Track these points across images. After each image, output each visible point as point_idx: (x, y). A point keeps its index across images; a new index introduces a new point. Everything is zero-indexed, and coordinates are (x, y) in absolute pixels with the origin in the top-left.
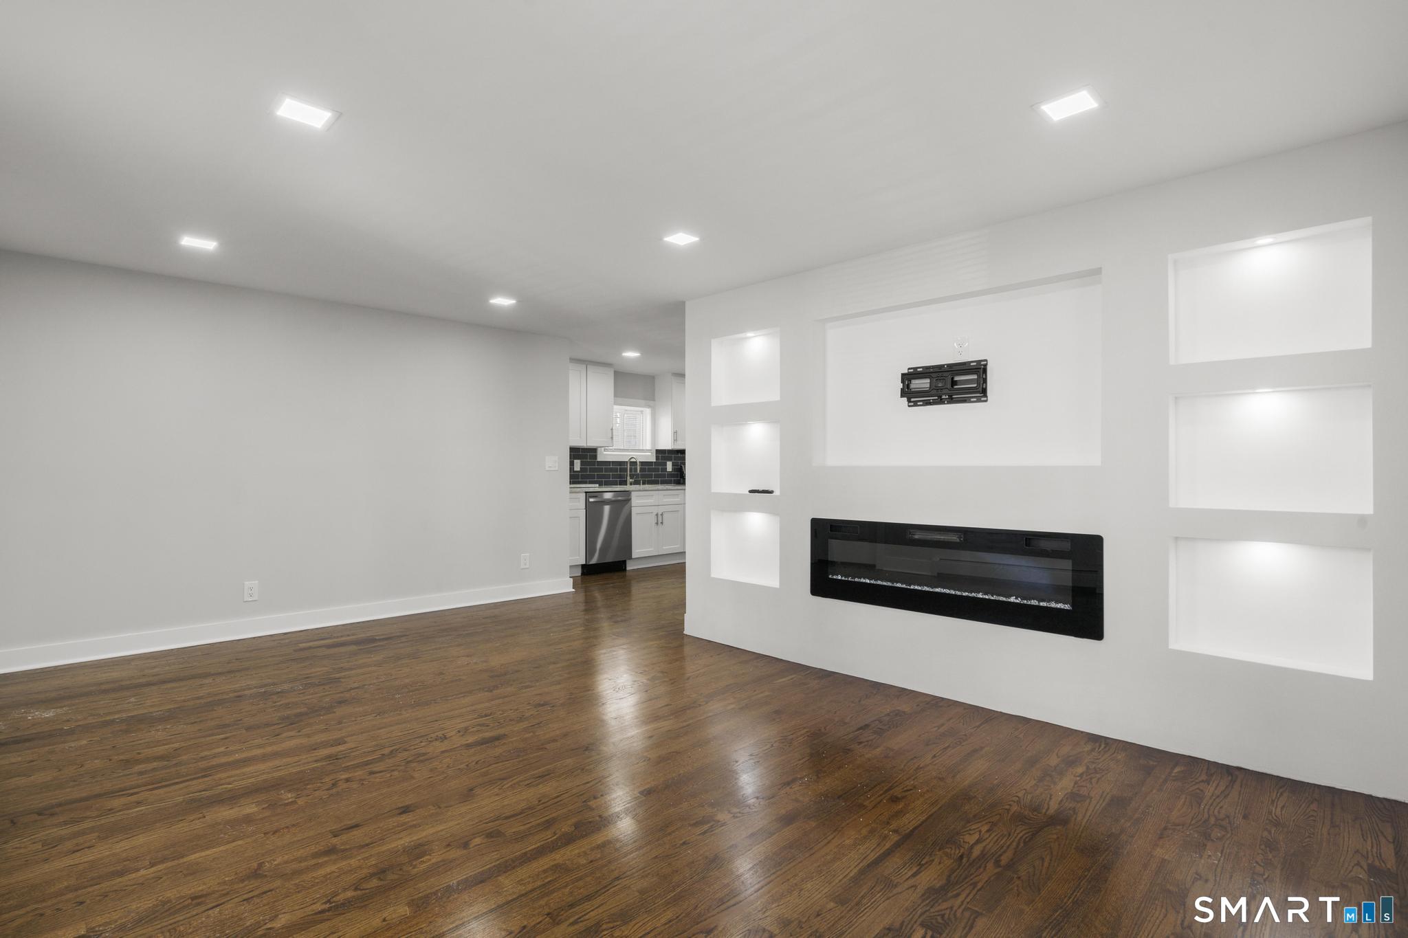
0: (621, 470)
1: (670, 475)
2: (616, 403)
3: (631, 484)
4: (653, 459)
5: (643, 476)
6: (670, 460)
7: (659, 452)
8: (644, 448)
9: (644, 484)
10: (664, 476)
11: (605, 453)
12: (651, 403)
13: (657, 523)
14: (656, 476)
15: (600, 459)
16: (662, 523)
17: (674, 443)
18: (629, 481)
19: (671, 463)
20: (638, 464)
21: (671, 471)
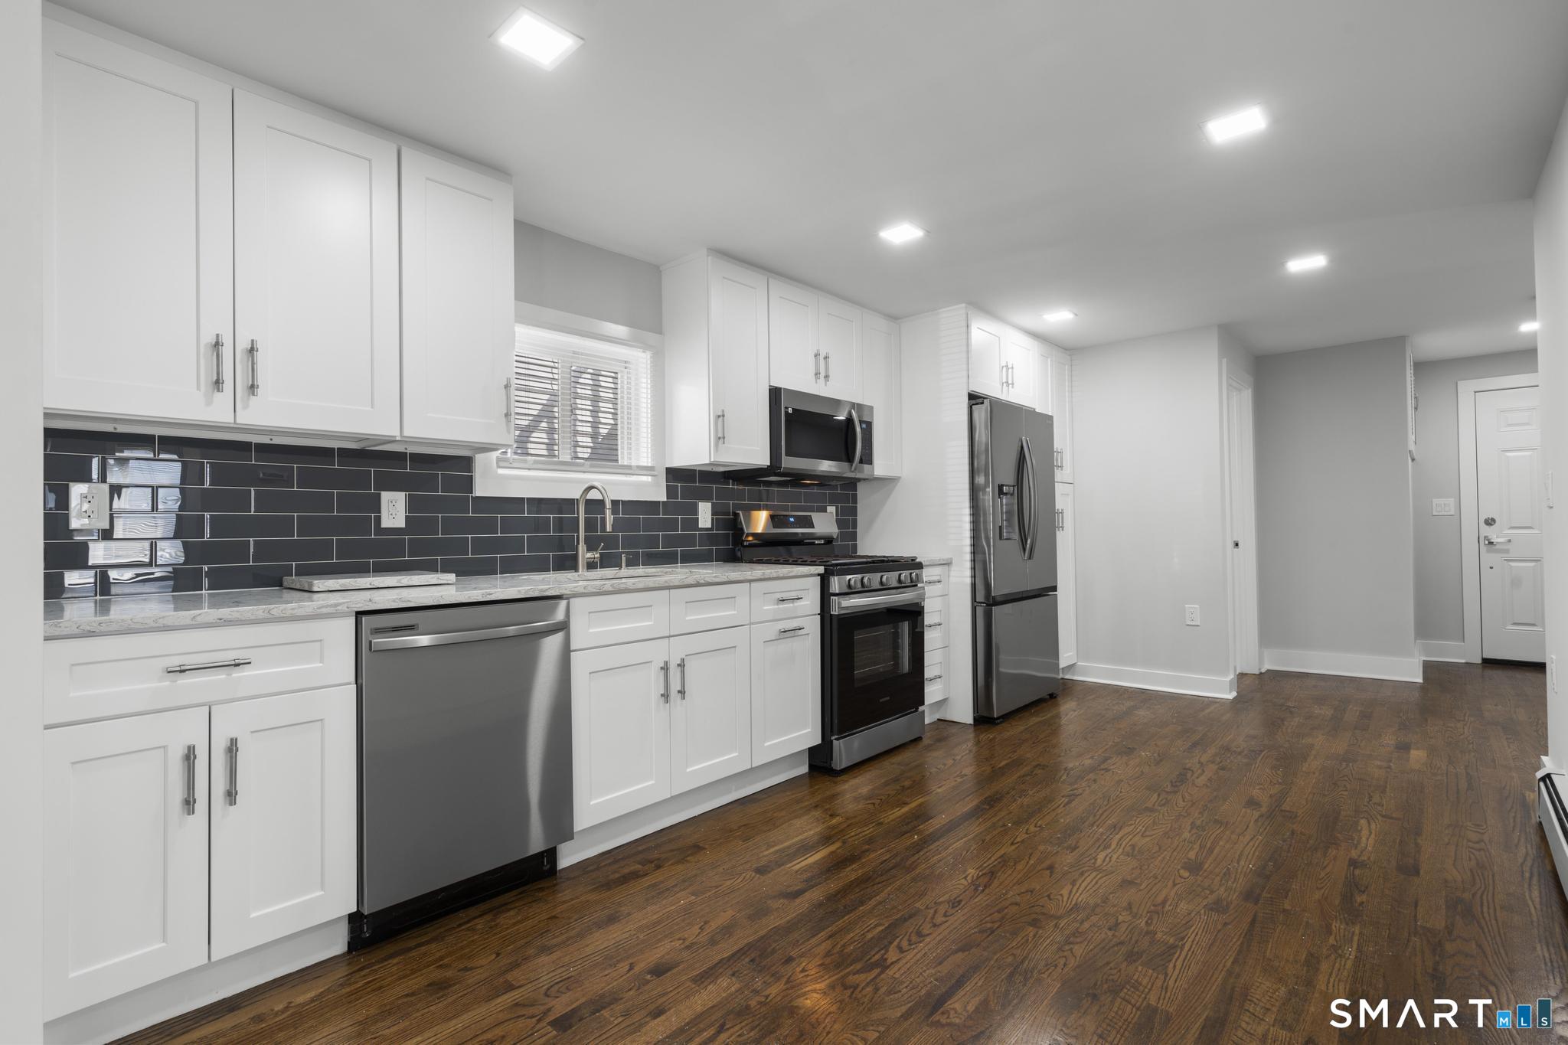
0: (560, 525)
1: (708, 536)
2: (521, 318)
3: (591, 566)
4: (661, 496)
5: (630, 542)
6: (706, 498)
7: (675, 475)
8: (634, 463)
9: (630, 564)
10: (689, 540)
11: (501, 471)
12: (651, 337)
13: (666, 696)
14: (670, 541)
15: (481, 489)
16: (682, 692)
17: (716, 445)
18: (583, 556)
19: (709, 505)
20: (608, 505)
21: (710, 526)
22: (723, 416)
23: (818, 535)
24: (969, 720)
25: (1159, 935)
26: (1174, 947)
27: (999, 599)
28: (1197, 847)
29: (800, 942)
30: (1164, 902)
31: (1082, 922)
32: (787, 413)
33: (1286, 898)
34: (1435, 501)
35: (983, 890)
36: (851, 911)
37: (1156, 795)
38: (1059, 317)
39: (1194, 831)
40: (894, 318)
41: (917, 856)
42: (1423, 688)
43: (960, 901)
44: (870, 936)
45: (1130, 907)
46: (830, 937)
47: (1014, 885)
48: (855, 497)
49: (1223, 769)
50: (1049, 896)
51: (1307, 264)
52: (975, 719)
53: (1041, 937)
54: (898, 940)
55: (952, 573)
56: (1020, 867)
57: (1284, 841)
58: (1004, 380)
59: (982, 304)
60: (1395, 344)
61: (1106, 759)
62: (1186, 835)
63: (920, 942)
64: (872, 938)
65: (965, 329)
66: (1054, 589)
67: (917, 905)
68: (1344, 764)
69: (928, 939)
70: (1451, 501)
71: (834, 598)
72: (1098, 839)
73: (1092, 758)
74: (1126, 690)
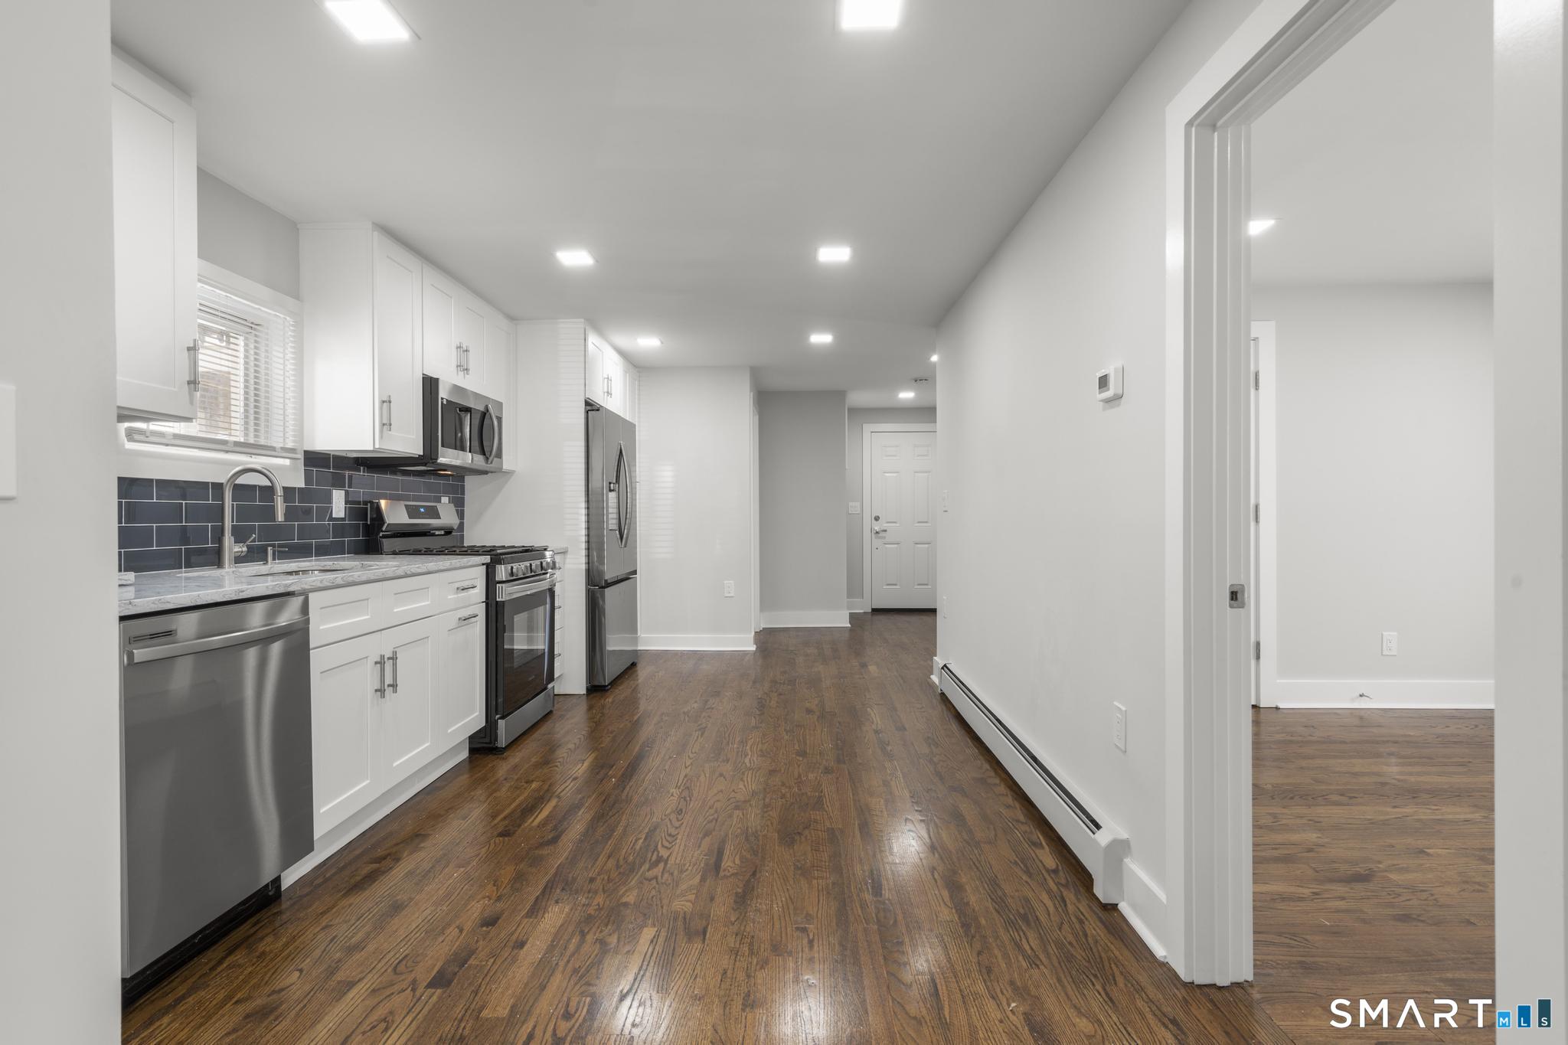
1: (339, 528)
3: (239, 560)
4: (299, 482)
6: (339, 485)
7: (313, 459)
8: (277, 447)
11: (130, 446)
12: (291, 303)
13: (381, 691)
16: (394, 686)
17: (381, 431)
18: (230, 549)
19: (343, 493)
20: (280, 492)
21: (343, 516)
22: (390, 402)
23: (435, 526)
24: (584, 691)
25: (809, 793)
26: (820, 797)
27: (609, 581)
28: (796, 741)
29: (590, 867)
30: (800, 776)
31: (764, 800)
32: (442, 403)
33: (856, 756)
34: (851, 504)
35: (691, 800)
36: (609, 838)
37: (753, 719)
38: (648, 343)
39: (789, 734)
40: (512, 318)
41: (626, 792)
42: (851, 630)
43: (681, 810)
44: (638, 847)
45: (783, 784)
46: (609, 857)
47: (707, 791)
48: (463, 487)
49: (781, 694)
50: (733, 791)
51: (821, 338)
52: (588, 689)
53: (747, 814)
54: (660, 843)
55: (568, 561)
56: (702, 778)
57: (838, 728)
58: (606, 390)
59: (596, 322)
60: (840, 395)
61: (706, 701)
62: (786, 737)
63: (676, 839)
64: (641, 848)
65: (583, 341)
66: (635, 572)
67: (654, 819)
68: (842, 680)
69: (679, 837)
70: (858, 504)
71: (500, 585)
72: (738, 752)
73: (696, 702)
74: (682, 652)
